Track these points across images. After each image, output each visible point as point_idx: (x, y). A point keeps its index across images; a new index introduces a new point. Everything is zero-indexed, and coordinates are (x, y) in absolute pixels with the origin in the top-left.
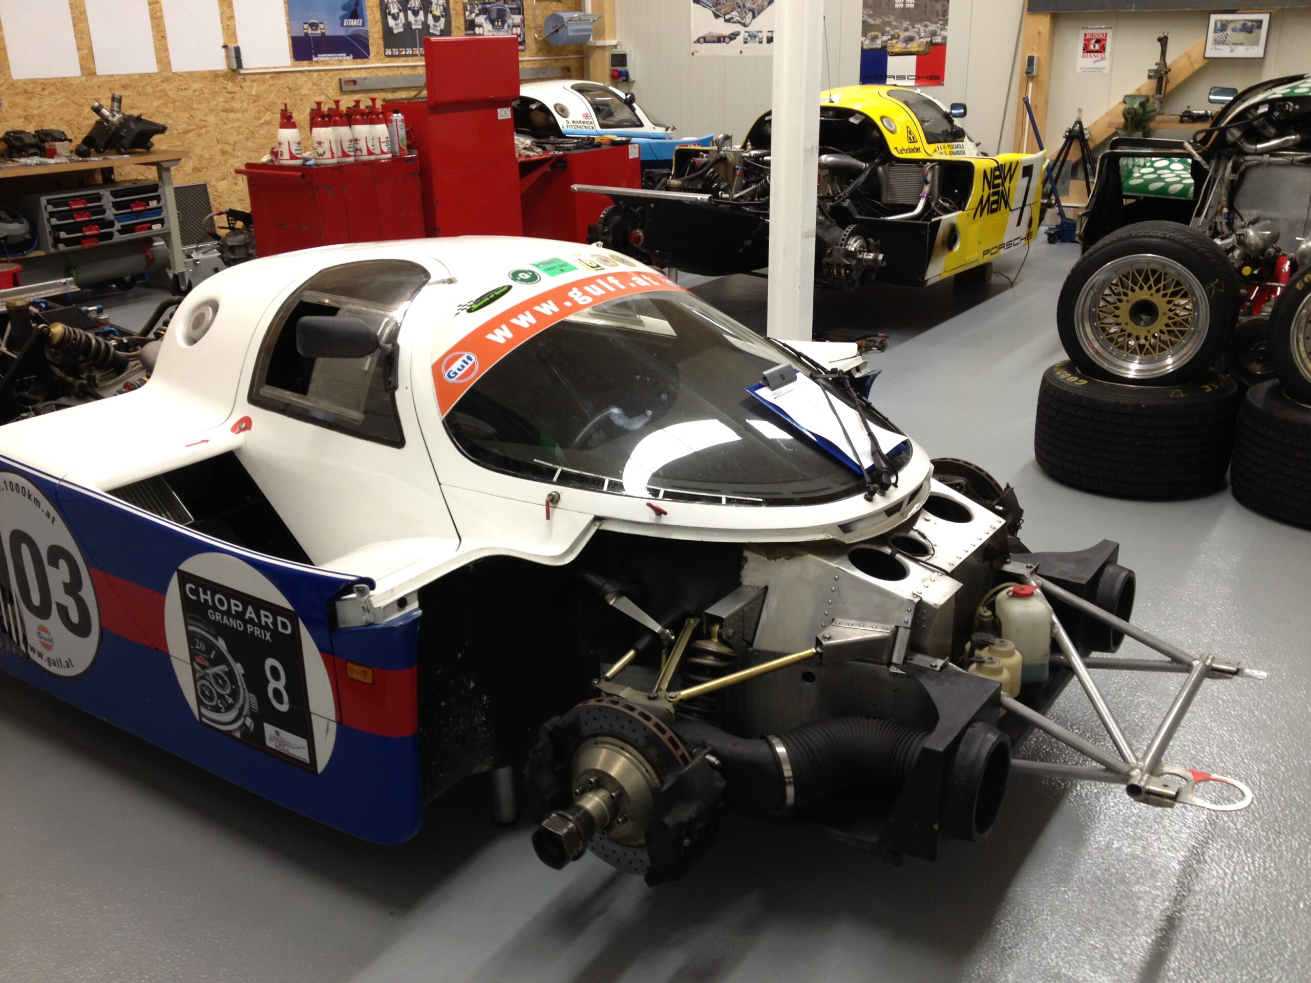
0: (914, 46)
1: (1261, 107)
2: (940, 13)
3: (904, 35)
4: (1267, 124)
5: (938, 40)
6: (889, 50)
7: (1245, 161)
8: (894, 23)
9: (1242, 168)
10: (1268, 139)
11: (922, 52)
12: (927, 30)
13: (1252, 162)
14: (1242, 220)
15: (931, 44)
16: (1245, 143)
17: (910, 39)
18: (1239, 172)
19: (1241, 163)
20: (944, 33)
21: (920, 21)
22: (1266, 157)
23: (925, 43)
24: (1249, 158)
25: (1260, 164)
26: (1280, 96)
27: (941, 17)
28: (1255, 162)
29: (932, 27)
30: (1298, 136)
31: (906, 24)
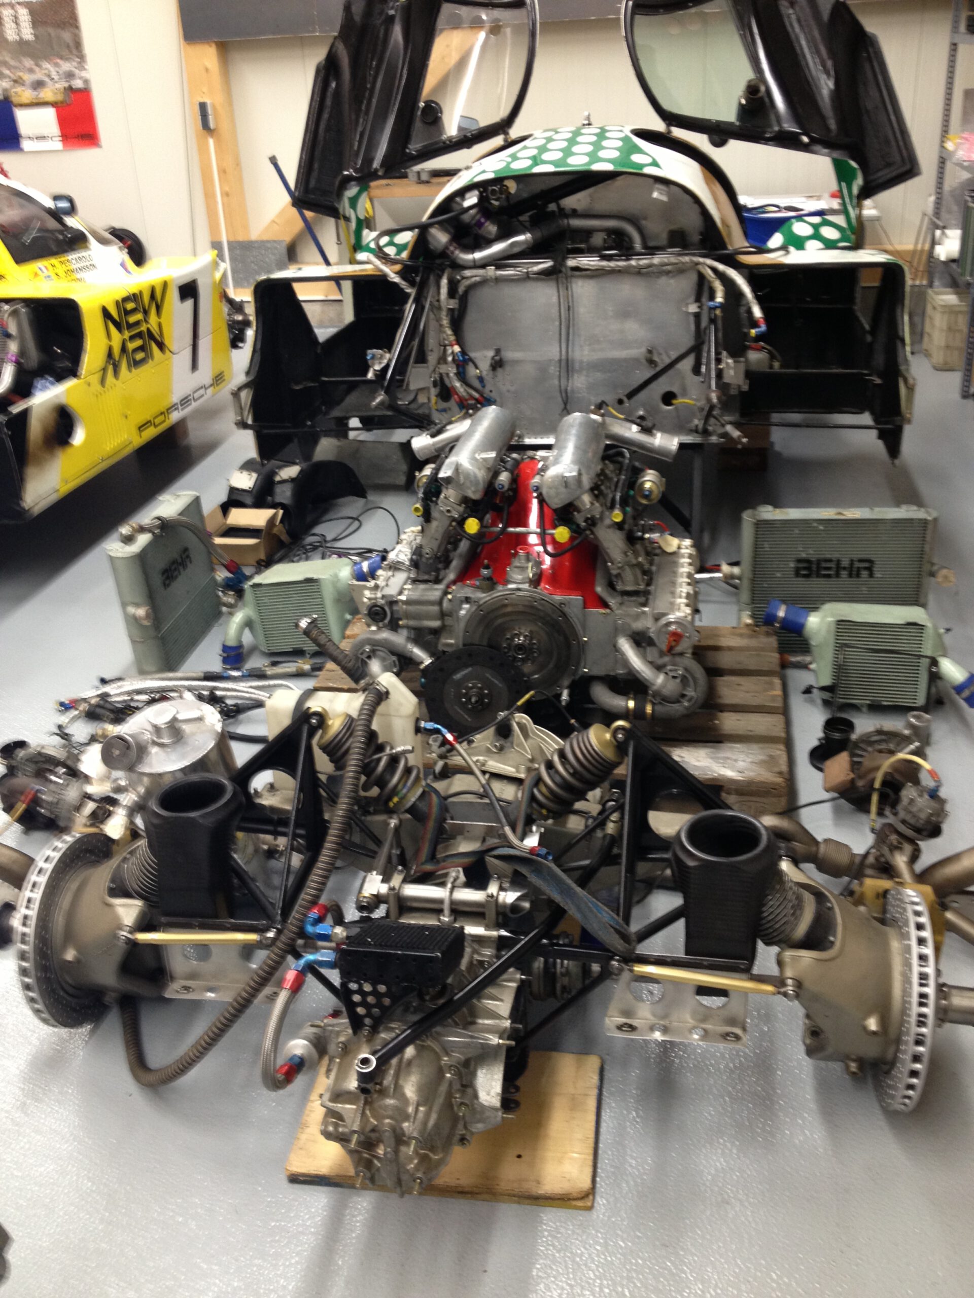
0: (47, 94)
1: (468, 195)
2: (72, 44)
3: (28, 78)
4: (483, 220)
5: (78, 84)
6: (15, 100)
7: (463, 278)
8: (12, 63)
9: (461, 289)
10: (489, 242)
11: (62, 102)
12: (61, 72)
13: (474, 279)
14: (477, 367)
15: (70, 89)
16: (457, 252)
17: (38, 85)
18: (457, 296)
19: (459, 281)
20: (84, 74)
21: (47, 58)
22: (491, 271)
23: (62, 90)
24: (467, 273)
25: (484, 282)
26: (491, 176)
27: (75, 51)
28: (477, 279)
29: (66, 66)
30: (529, 235)
31: (28, 63)
